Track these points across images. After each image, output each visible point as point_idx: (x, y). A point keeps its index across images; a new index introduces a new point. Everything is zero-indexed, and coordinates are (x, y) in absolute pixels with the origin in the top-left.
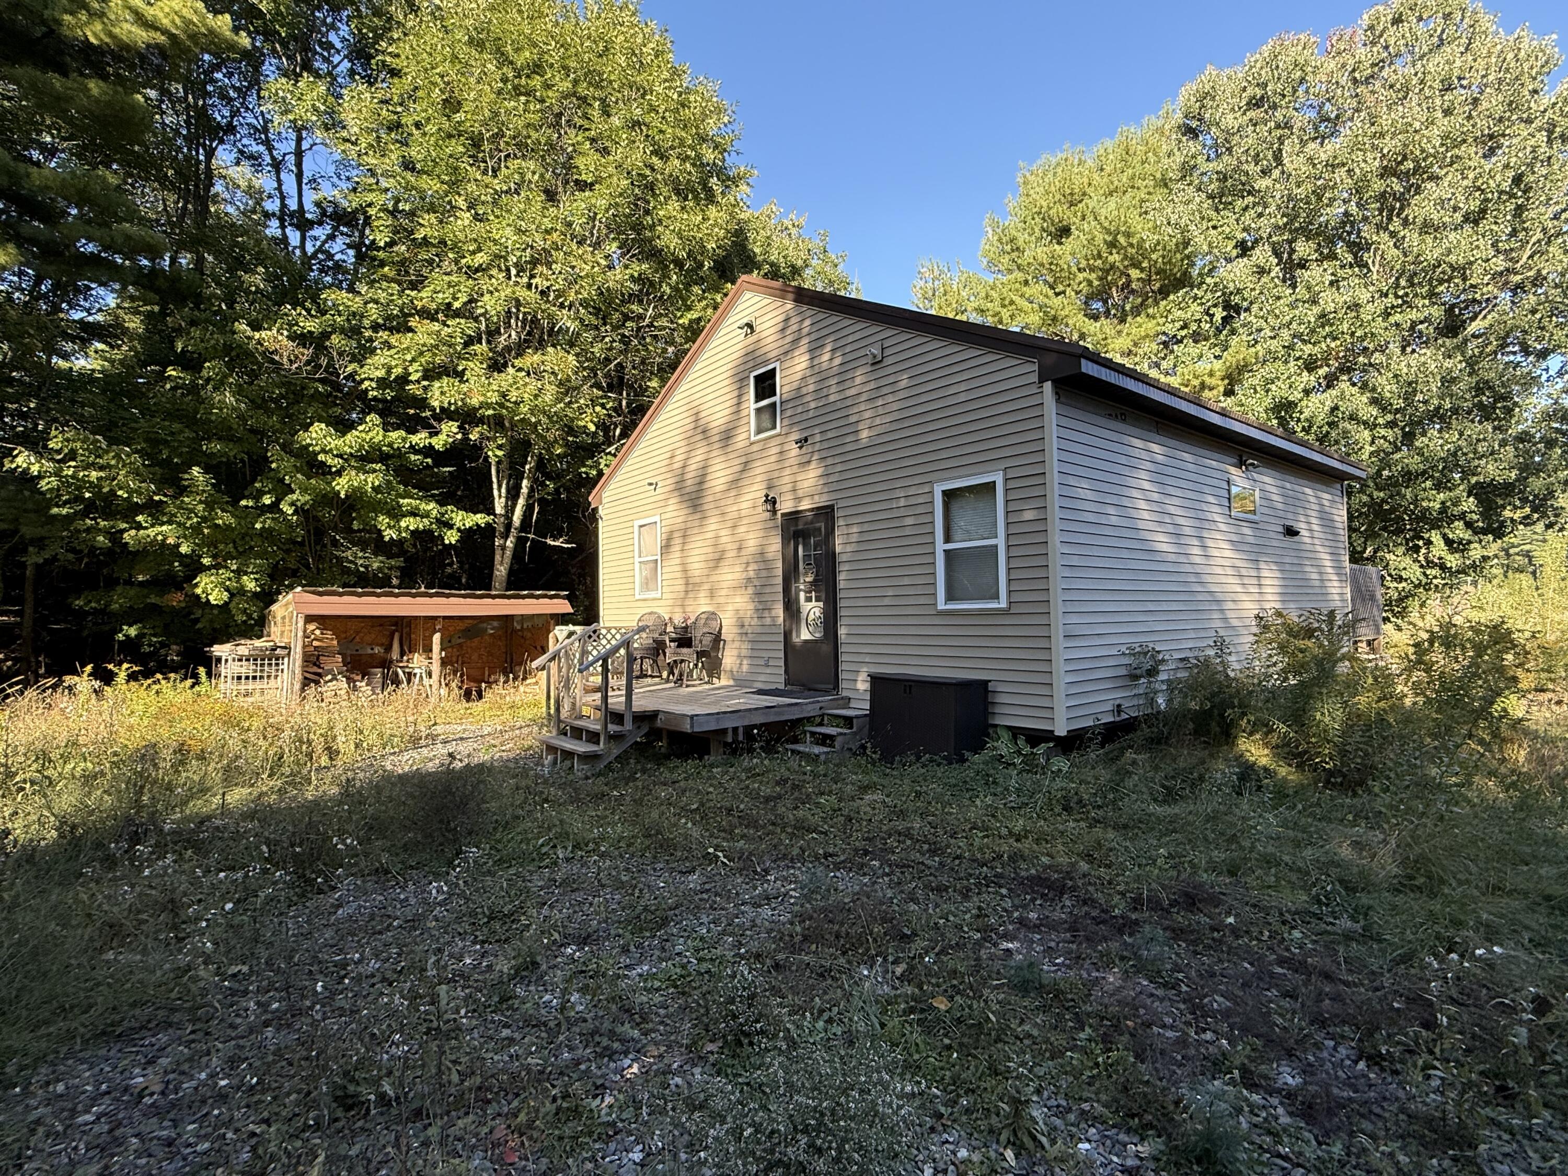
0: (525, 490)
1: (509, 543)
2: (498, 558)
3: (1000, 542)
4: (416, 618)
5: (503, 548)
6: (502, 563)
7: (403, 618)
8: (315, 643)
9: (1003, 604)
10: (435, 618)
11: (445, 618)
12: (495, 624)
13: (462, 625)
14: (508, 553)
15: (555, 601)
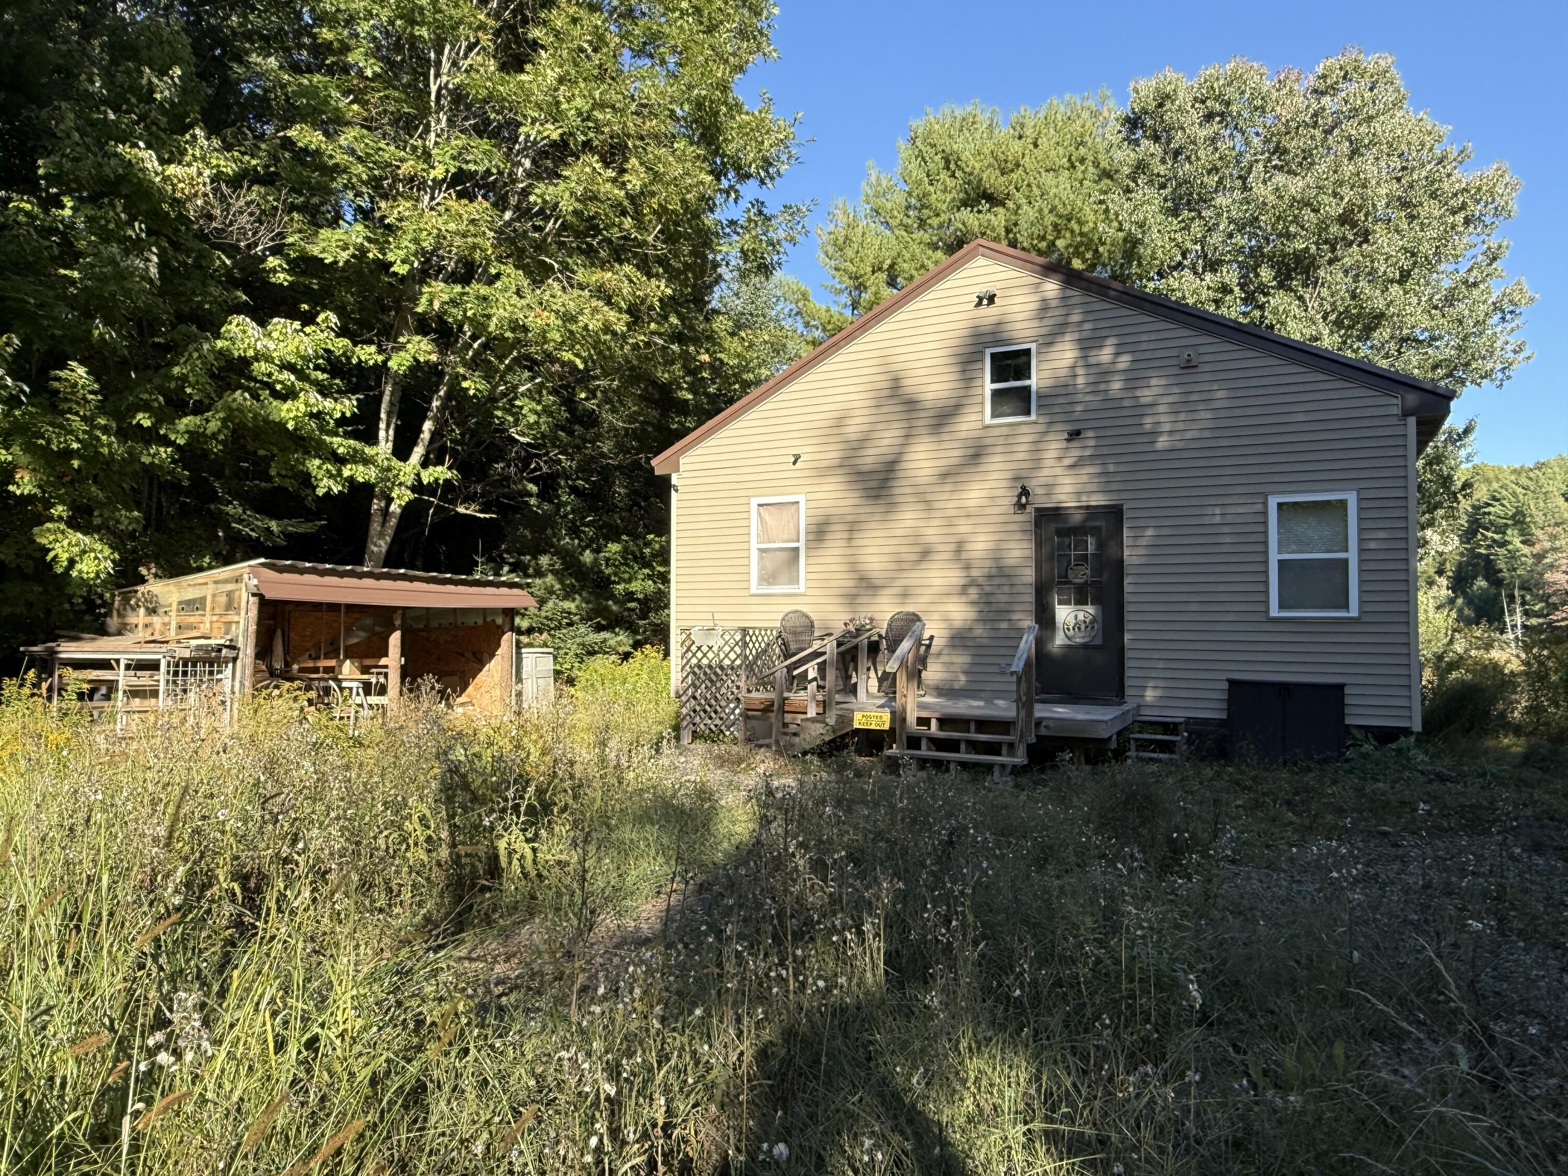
0: (426, 436)
1: (395, 508)
3: (1352, 556)
5: (385, 513)
9: (1354, 612)
14: (392, 522)
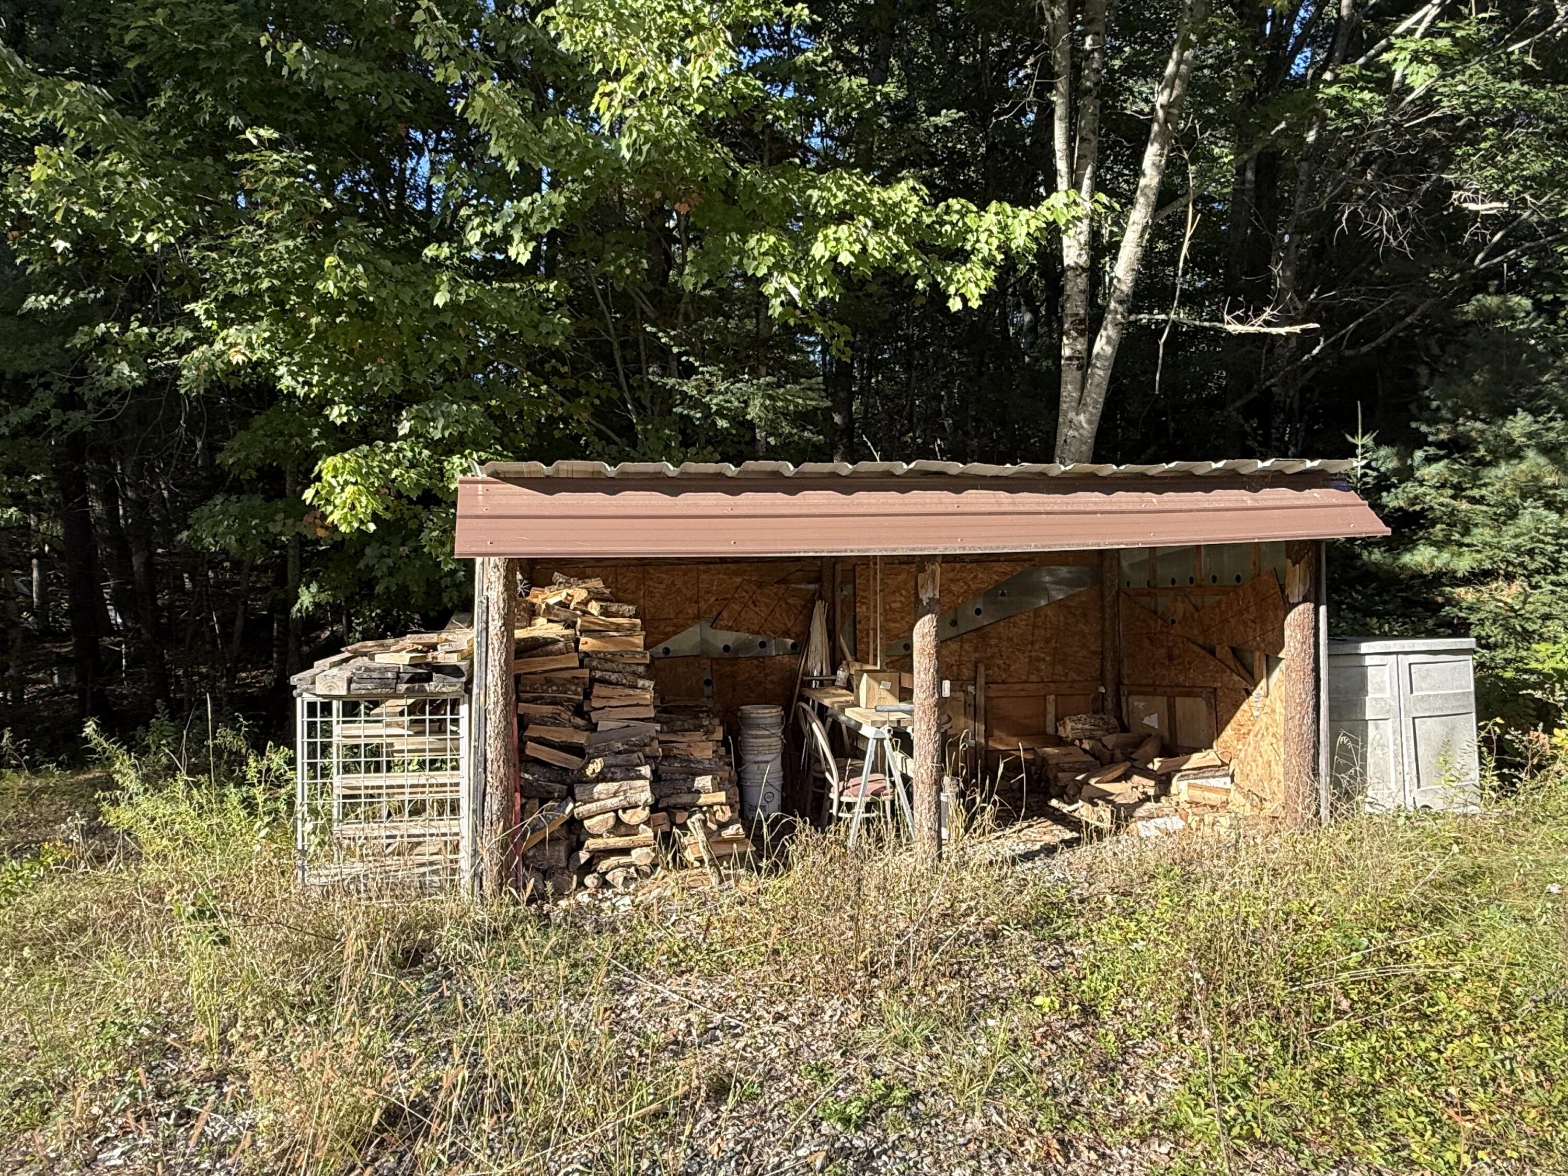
0: (1150, 178)
1: (1102, 346)
2: (1069, 390)
4: (866, 561)
5: (1085, 361)
6: (1080, 403)
7: (836, 561)
8: (588, 644)
10: (919, 563)
11: (947, 559)
12: (1064, 572)
13: (985, 579)
14: (1100, 373)
15: (1316, 495)
